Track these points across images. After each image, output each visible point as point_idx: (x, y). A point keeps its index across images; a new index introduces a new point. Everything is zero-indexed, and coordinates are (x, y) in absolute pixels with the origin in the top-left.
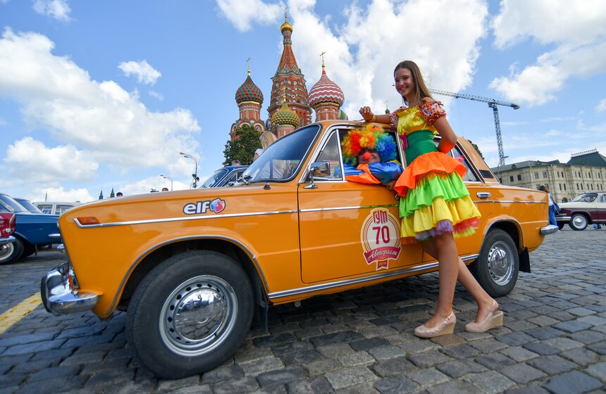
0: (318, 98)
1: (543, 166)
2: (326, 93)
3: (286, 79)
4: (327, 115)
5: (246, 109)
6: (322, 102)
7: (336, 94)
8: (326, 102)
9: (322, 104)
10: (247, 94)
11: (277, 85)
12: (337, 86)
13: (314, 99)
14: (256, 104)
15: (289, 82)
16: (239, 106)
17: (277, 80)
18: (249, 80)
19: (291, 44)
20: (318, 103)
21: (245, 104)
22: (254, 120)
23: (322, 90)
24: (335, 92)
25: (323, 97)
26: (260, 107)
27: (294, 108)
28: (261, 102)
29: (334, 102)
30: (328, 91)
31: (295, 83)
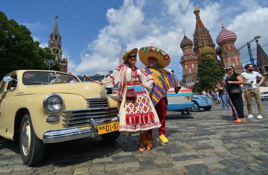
0: (224, 39)
2: (228, 36)
3: (201, 34)
5: (186, 50)
7: (231, 36)
9: (226, 42)
11: (197, 37)
12: (233, 32)
13: (221, 41)
14: (191, 47)
15: (203, 35)
18: (185, 37)
19: (200, 18)
21: (186, 48)
22: (192, 54)
23: (225, 35)
24: (233, 35)
31: (206, 35)
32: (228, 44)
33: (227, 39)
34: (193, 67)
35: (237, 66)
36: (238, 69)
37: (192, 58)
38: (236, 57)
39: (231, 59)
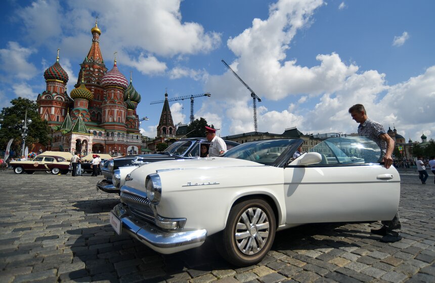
1: (259, 135)
2: (116, 80)
4: (113, 94)
6: (109, 85)
7: (123, 82)
8: (112, 85)
10: (59, 75)
14: (60, 82)
15: (92, 69)
16: (47, 82)
17: (84, 66)
20: (107, 86)
21: (50, 81)
22: (56, 93)
23: (109, 77)
25: (110, 82)
27: (93, 87)
30: (114, 79)
31: (96, 70)
32: (113, 91)
33: (117, 84)
34: (53, 112)
35: (114, 121)
36: (114, 125)
37: (53, 98)
38: (116, 110)
39: (109, 111)
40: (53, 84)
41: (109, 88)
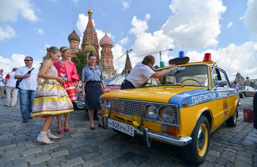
0: (104, 43)
3: (90, 33)
4: (107, 50)
5: (73, 44)
6: (105, 45)
7: (111, 43)
8: (107, 45)
10: (74, 38)
11: (86, 35)
12: (111, 40)
13: (102, 43)
14: (77, 43)
15: (91, 35)
16: (70, 42)
17: (86, 33)
18: (74, 32)
22: (77, 49)
23: (106, 40)
25: (106, 43)
26: (79, 44)
27: (93, 46)
28: (79, 42)
29: (110, 46)
30: (108, 41)
31: (93, 36)
32: (107, 48)
35: (109, 66)
36: (110, 68)
37: (76, 52)
38: (110, 59)
39: (106, 60)
40: (74, 44)
41: (105, 46)
